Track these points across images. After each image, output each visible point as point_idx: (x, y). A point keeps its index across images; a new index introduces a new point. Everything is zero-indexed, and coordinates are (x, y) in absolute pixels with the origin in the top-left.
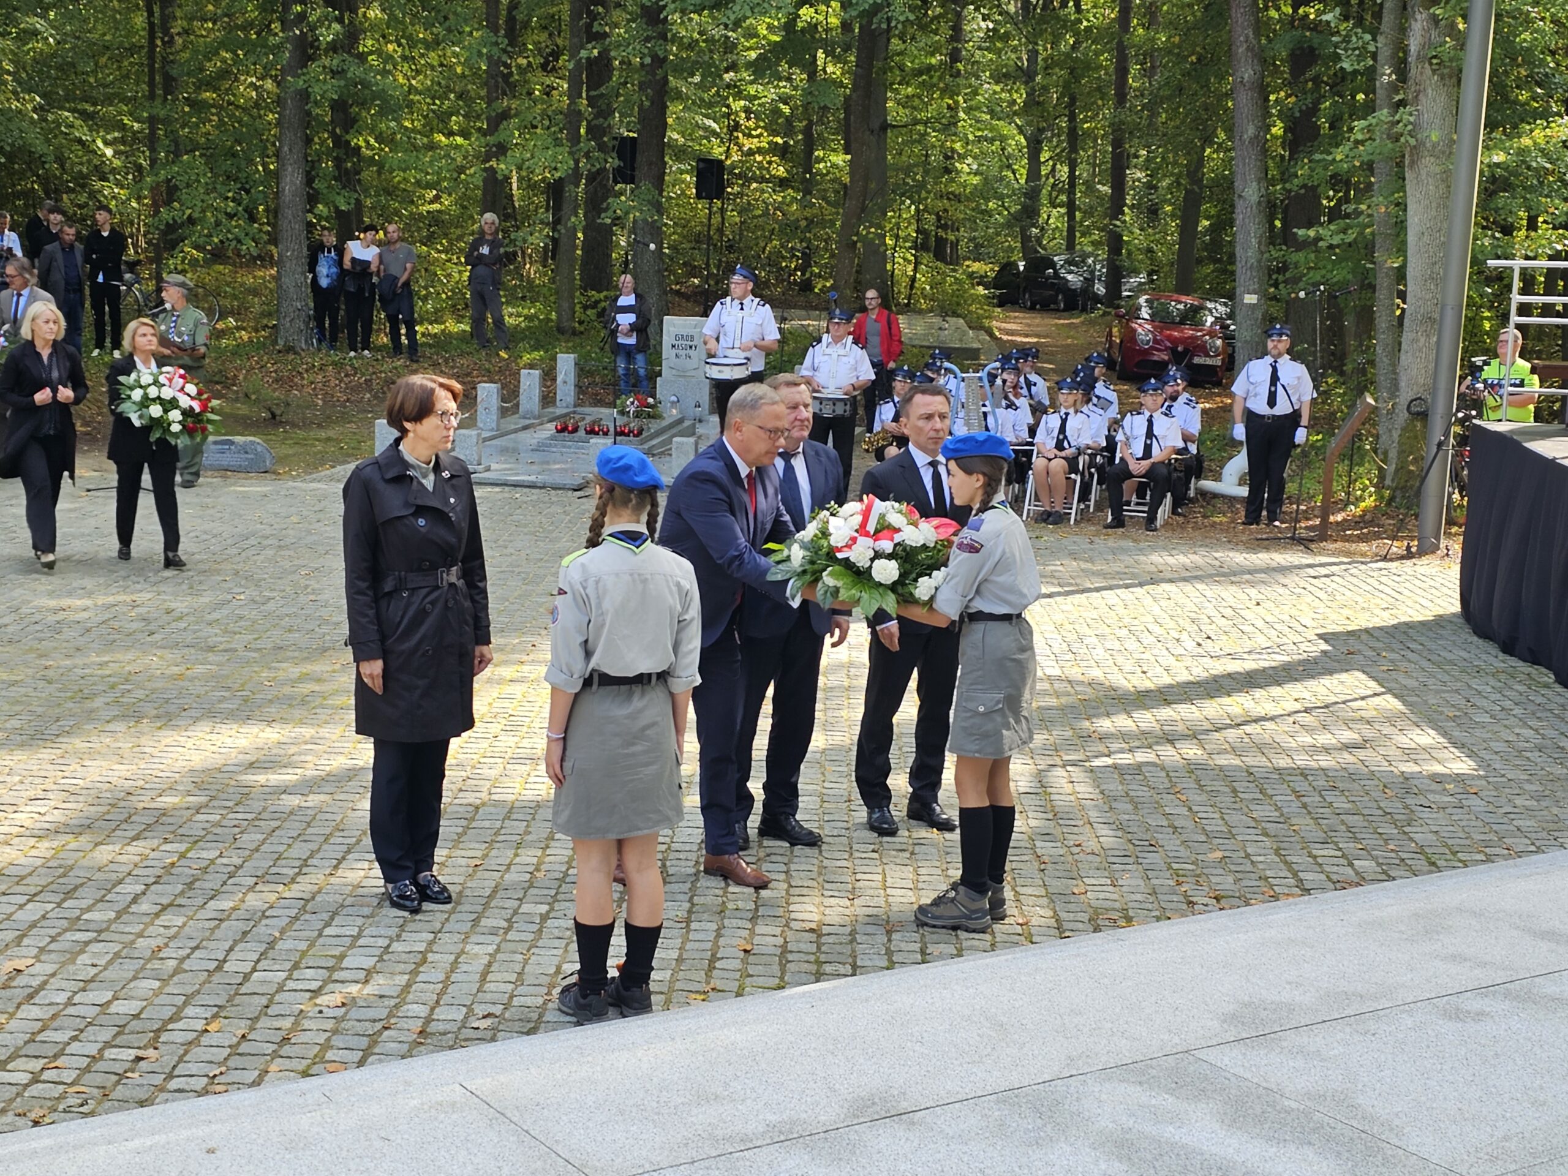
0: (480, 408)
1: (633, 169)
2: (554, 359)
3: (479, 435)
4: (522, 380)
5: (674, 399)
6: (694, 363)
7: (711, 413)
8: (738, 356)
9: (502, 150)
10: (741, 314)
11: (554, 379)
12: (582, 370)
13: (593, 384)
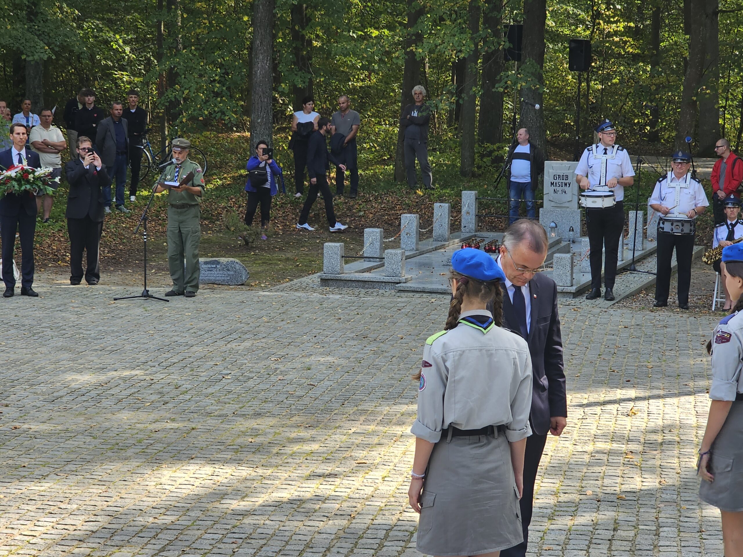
0: (403, 233)
1: (520, 49)
2: (459, 195)
3: (403, 254)
4: (435, 211)
5: (553, 225)
6: (568, 197)
7: (583, 234)
8: (604, 191)
9: (418, 38)
10: (604, 157)
11: (459, 211)
12: (481, 204)
13: (489, 214)
